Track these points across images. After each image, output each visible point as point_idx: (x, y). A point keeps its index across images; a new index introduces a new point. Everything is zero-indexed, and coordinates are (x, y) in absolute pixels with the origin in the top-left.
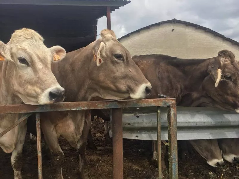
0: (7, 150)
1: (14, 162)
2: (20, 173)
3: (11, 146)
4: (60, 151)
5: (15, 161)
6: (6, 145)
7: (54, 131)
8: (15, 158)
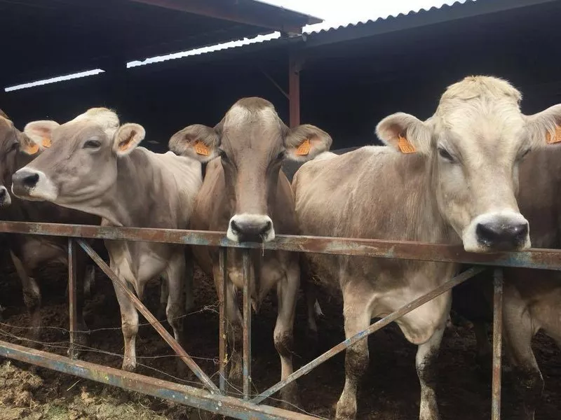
0: (413, 337)
1: (424, 365)
2: (433, 393)
3: (424, 330)
4: (534, 369)
5: (425, 363)
6: (414, 326)
7: (524, 316)
8: (425, 358)
